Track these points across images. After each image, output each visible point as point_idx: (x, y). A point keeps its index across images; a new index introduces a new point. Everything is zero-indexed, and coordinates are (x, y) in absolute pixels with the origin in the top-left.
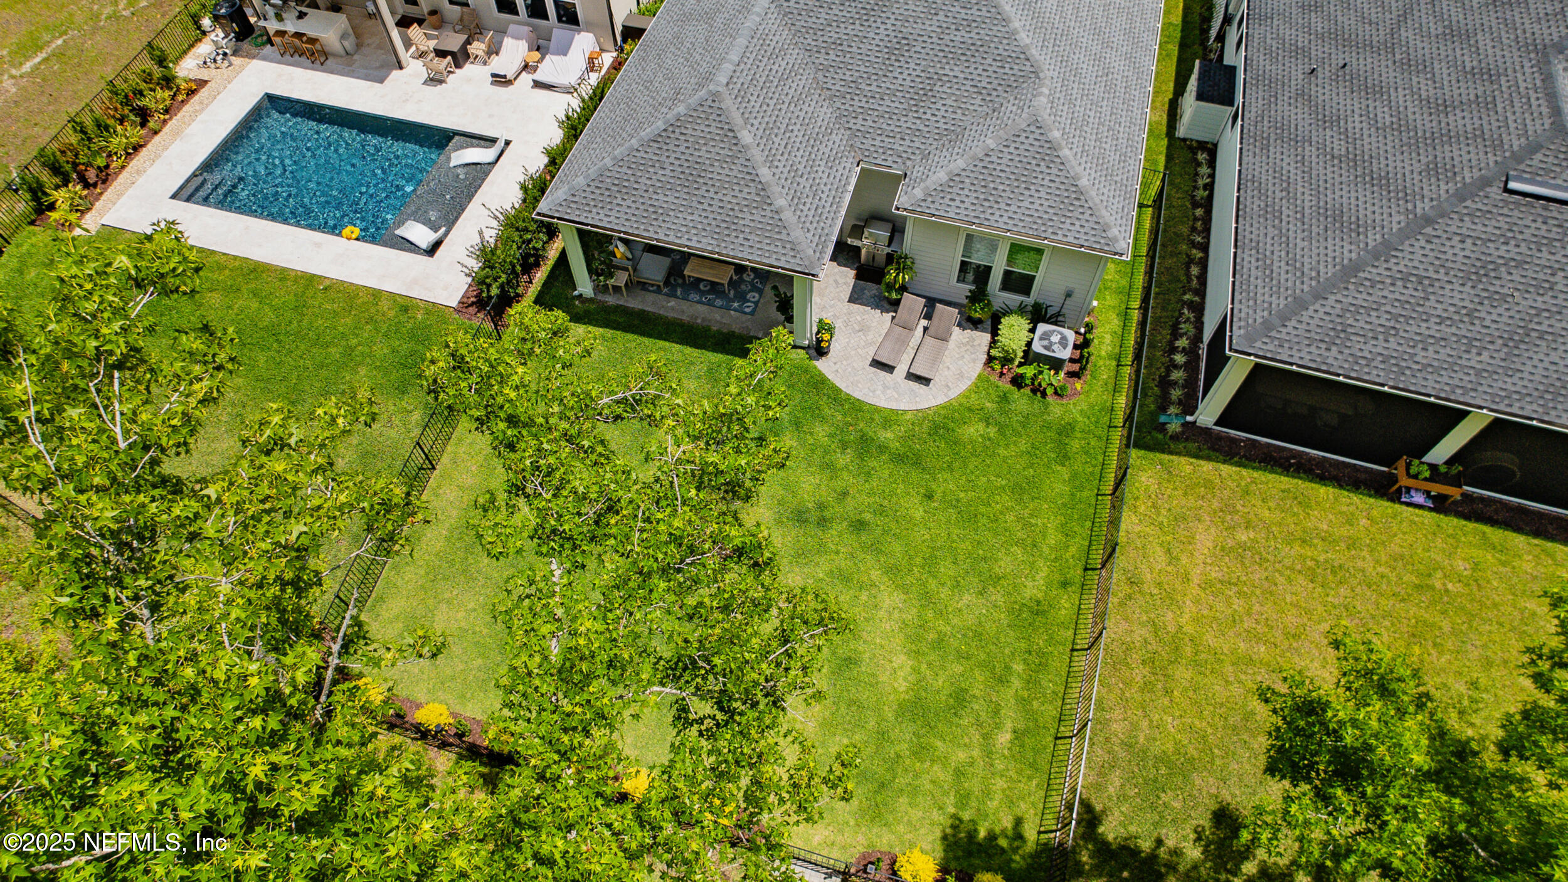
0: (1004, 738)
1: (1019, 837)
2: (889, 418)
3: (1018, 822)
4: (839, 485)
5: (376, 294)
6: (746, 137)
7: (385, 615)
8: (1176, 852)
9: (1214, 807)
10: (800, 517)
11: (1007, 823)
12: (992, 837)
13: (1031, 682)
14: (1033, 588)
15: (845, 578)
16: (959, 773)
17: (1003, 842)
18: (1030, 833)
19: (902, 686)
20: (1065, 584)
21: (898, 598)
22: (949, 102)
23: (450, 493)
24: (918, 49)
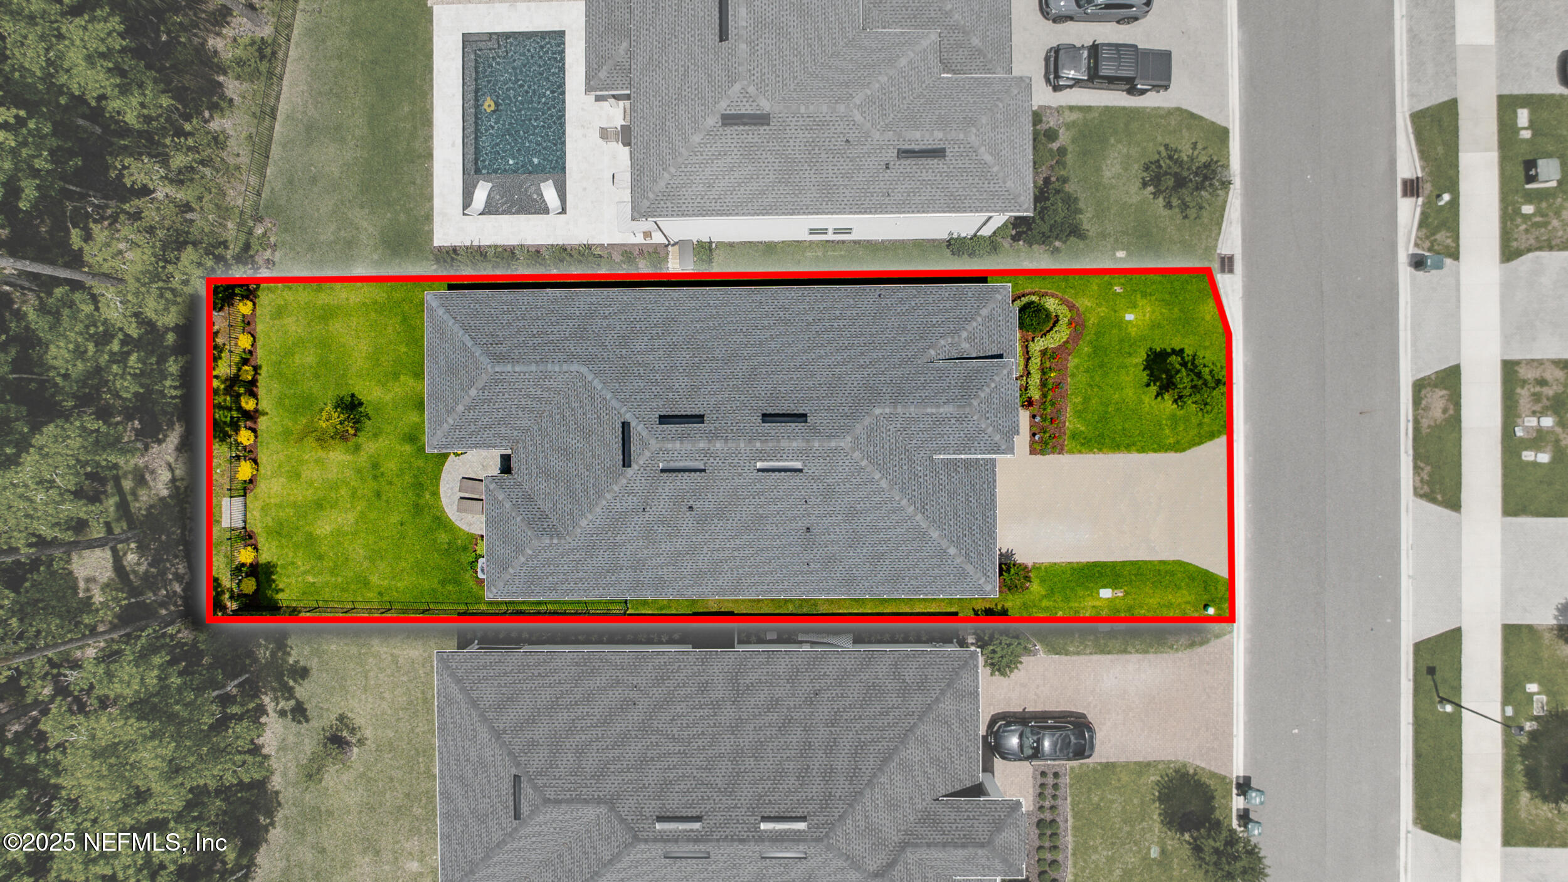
0: (311, 579)
1: (278, 591)
2: (436, 494)
3: (282, 590)
4: (395, 480)
5: (430, 198)
6: (473, 392)
7: (285, 294)
8: (289, 654)
9: (308, 666)
10: (375, 466)
11: (281, 586)
12: (274, 581)
13: (335, 587)
14: (374, 579)
15: (354, 495)
16: (293, 563)
17: (274, 586)
18: (280, 596)
19: (318, 532)
20: (380, 594)
21: (352, 520)
22: (547, 489)
23: (344, 295)
24: (569, 465)
